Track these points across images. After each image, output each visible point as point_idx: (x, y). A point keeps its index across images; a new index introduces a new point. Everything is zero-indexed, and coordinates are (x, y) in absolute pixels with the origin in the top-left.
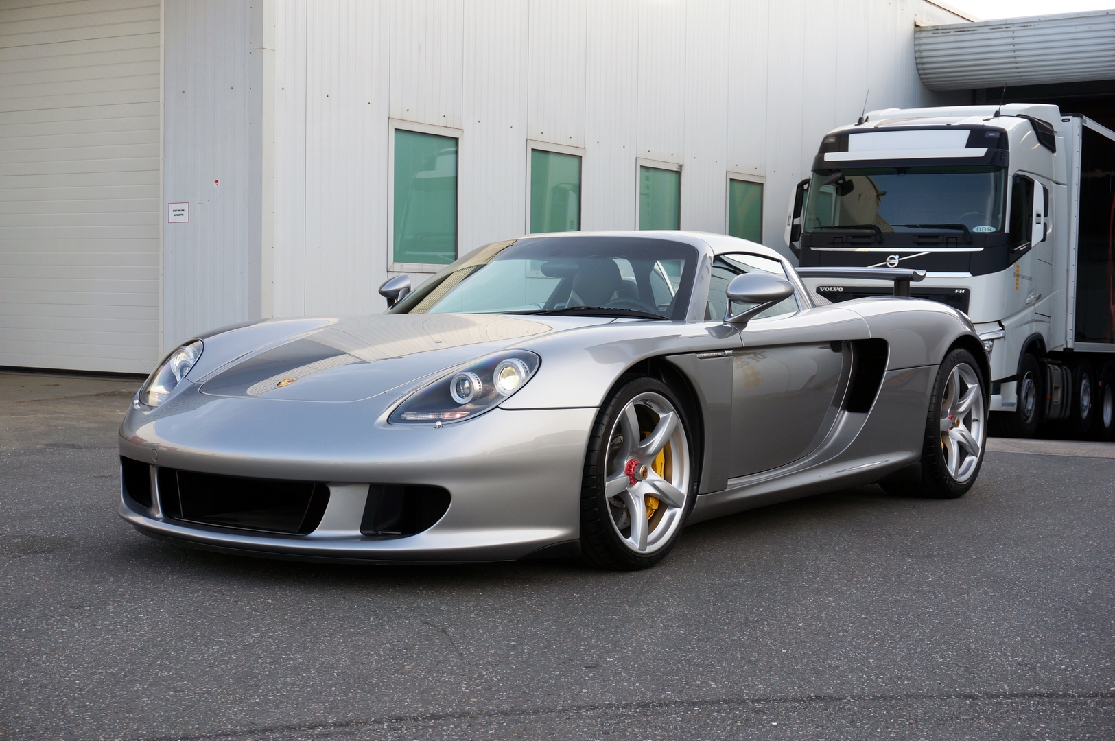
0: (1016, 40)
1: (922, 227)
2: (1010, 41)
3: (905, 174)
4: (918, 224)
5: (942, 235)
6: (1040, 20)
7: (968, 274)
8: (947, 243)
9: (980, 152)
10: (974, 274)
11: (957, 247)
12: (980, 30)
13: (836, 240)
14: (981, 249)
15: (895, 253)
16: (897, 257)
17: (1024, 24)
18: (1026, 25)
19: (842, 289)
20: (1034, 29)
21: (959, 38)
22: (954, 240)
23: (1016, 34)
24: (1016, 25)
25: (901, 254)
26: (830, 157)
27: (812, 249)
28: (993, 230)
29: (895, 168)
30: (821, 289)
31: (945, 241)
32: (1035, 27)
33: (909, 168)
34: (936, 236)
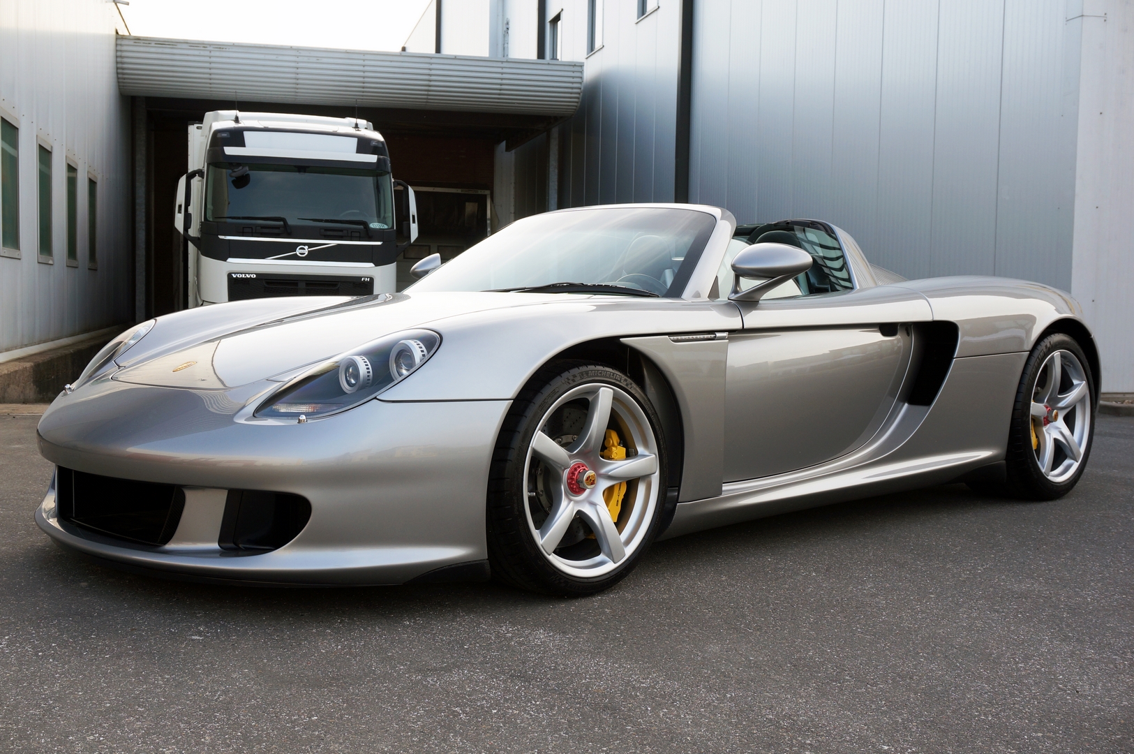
0: (213, 59)
1: (327, 221)
2: (207, 59)
3: (305, 172)
4: (325, 218)
5: (347, 229)
6: (234, 45)
7: (371, 265)
8: (351, 236)
9: (373, 158)
10: (377, 265)
11: (360, 241)
12: (179, 46)
13: (246, 230)
14: (379, 243)
15: (305, 244)
16: (306, 247)
17: (220, 47)
18: (222, 47)
19: (255, 276)
20: (229, 52)
21: (160, 50)
22: (357, 234)
23: (213, 54)
24: (212, 46)
25: (310, 245)
26: (230, 151)
27: (221, 237)
28: (386, 227)
29: (295, 166)
30: (233, 275)
31: (350, 235)
32: (230, 50)
33: (308, 167)
34: (341, 230)
